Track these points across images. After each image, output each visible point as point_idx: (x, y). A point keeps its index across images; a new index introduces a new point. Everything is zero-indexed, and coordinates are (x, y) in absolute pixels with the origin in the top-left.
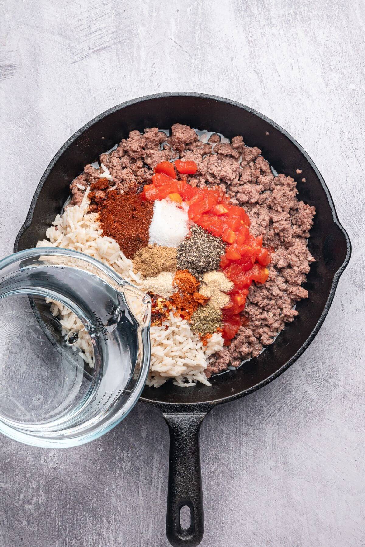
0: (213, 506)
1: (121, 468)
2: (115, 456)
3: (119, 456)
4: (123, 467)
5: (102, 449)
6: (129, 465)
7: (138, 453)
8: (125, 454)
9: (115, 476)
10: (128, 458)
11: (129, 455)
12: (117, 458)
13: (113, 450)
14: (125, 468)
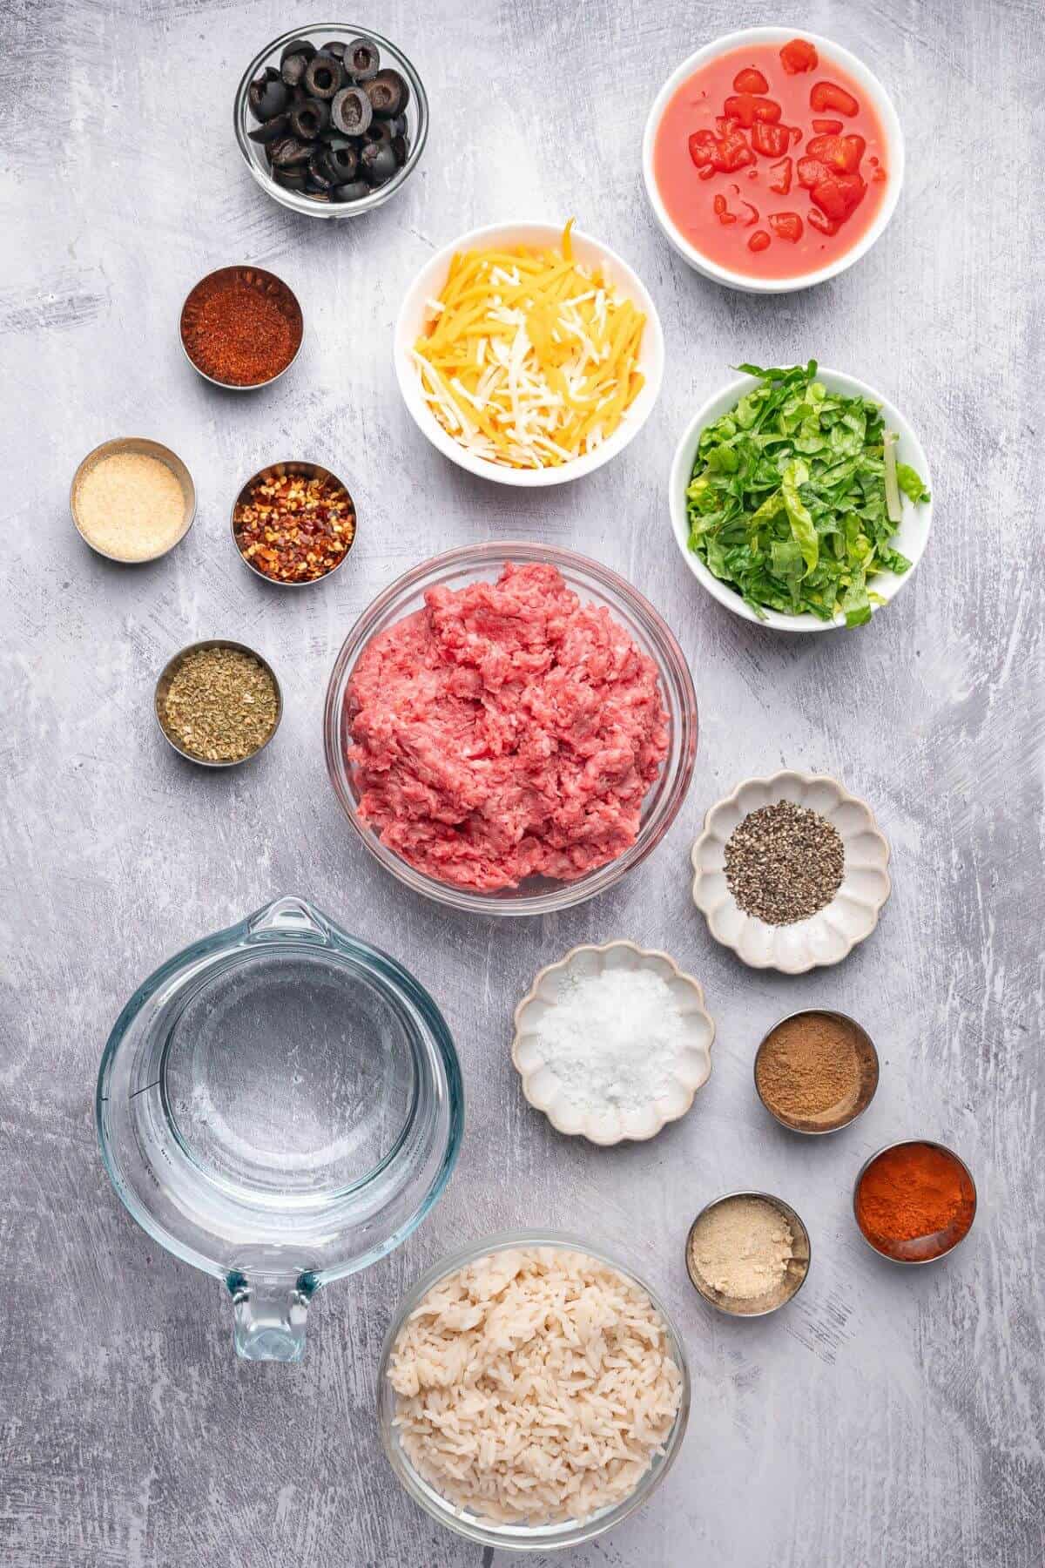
0: (534, 1179)
1: (343, 1117)
2: (329, 1093)
3: (339, 1092)
4: (347, 1114)
5: (300, 1079)
6: (358, 1109)
7: (376, 1085)
8: (350, 1088)
9: (331, 1134)
10: (356, 1095)
11: (359, 1090)
12: (334, 1095)
13: (324, 1079)
14: (350, 1117)
